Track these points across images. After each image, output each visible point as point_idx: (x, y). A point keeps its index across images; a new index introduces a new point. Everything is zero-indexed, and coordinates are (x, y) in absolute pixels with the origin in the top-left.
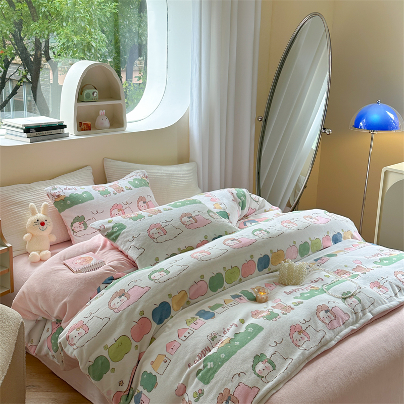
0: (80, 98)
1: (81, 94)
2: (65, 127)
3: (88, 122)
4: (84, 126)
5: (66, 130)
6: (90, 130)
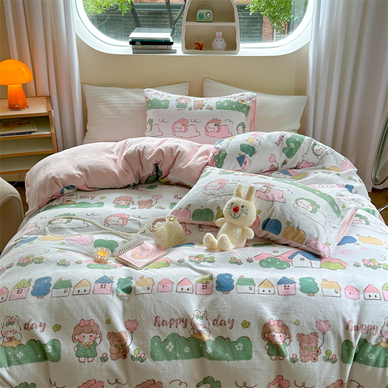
2: (171, 43)
3: (201, 42)
6: (201, 49)
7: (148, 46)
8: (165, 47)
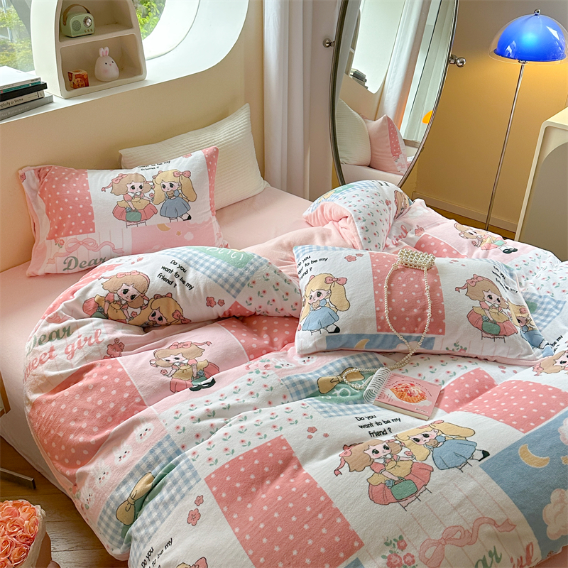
0: (63, 30)
1: (65, 25)
2: (44, 86)
3: (83, 72)
4: (76, 79)
5: (46, 93)
6: (87, 85)
8: (33, 96)
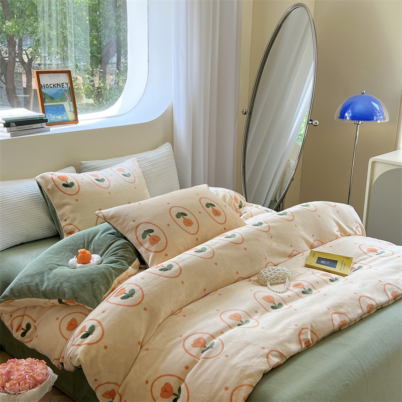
2: (45, 121)
7: (22, 126)
8: (39, 125)
